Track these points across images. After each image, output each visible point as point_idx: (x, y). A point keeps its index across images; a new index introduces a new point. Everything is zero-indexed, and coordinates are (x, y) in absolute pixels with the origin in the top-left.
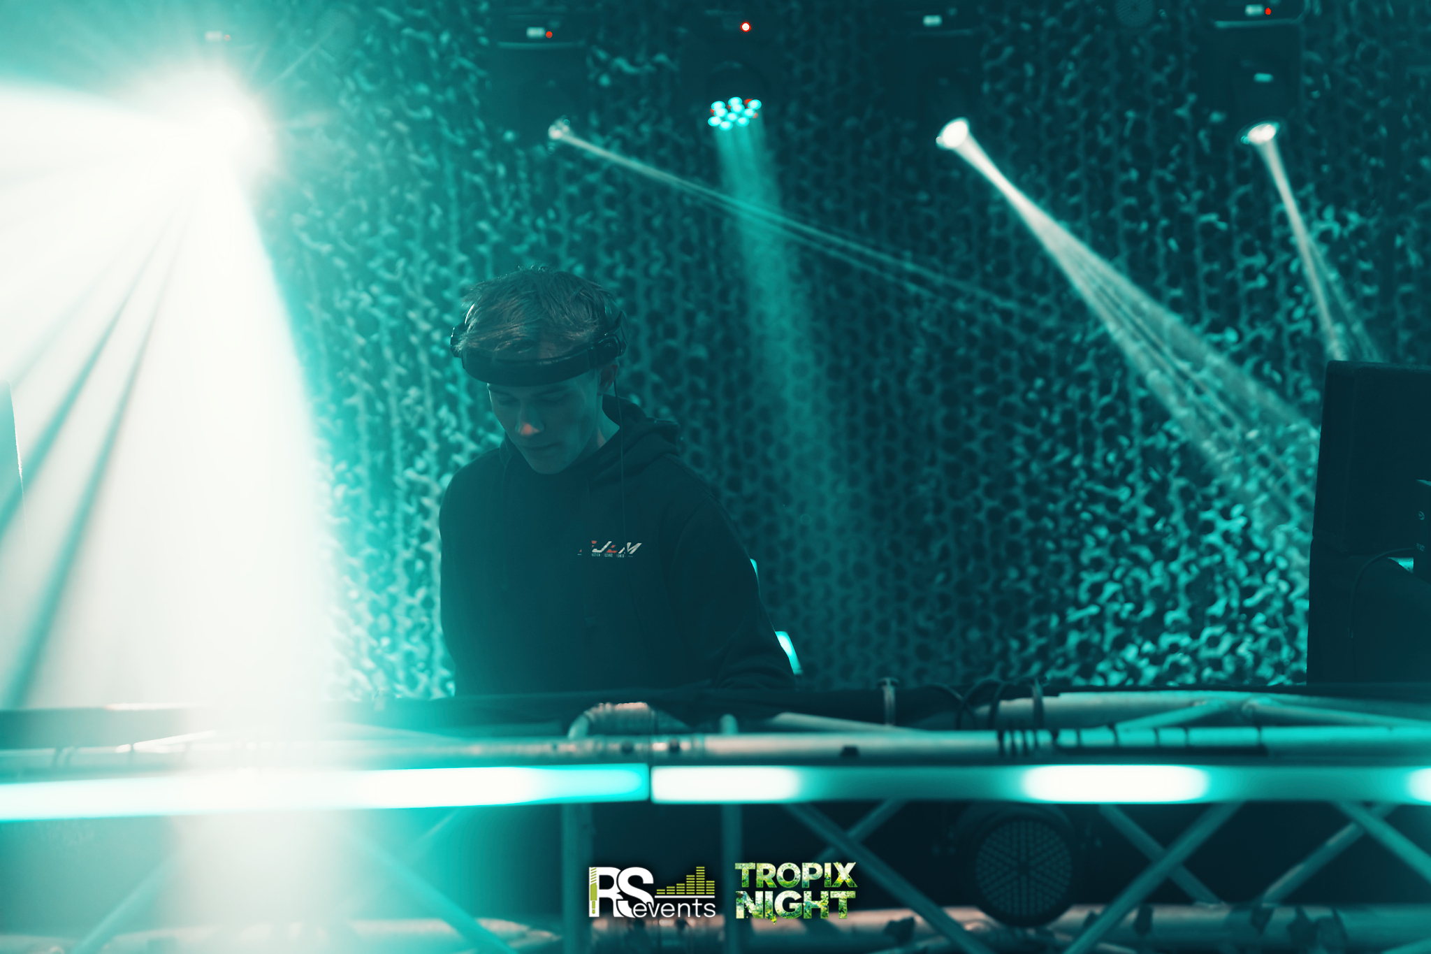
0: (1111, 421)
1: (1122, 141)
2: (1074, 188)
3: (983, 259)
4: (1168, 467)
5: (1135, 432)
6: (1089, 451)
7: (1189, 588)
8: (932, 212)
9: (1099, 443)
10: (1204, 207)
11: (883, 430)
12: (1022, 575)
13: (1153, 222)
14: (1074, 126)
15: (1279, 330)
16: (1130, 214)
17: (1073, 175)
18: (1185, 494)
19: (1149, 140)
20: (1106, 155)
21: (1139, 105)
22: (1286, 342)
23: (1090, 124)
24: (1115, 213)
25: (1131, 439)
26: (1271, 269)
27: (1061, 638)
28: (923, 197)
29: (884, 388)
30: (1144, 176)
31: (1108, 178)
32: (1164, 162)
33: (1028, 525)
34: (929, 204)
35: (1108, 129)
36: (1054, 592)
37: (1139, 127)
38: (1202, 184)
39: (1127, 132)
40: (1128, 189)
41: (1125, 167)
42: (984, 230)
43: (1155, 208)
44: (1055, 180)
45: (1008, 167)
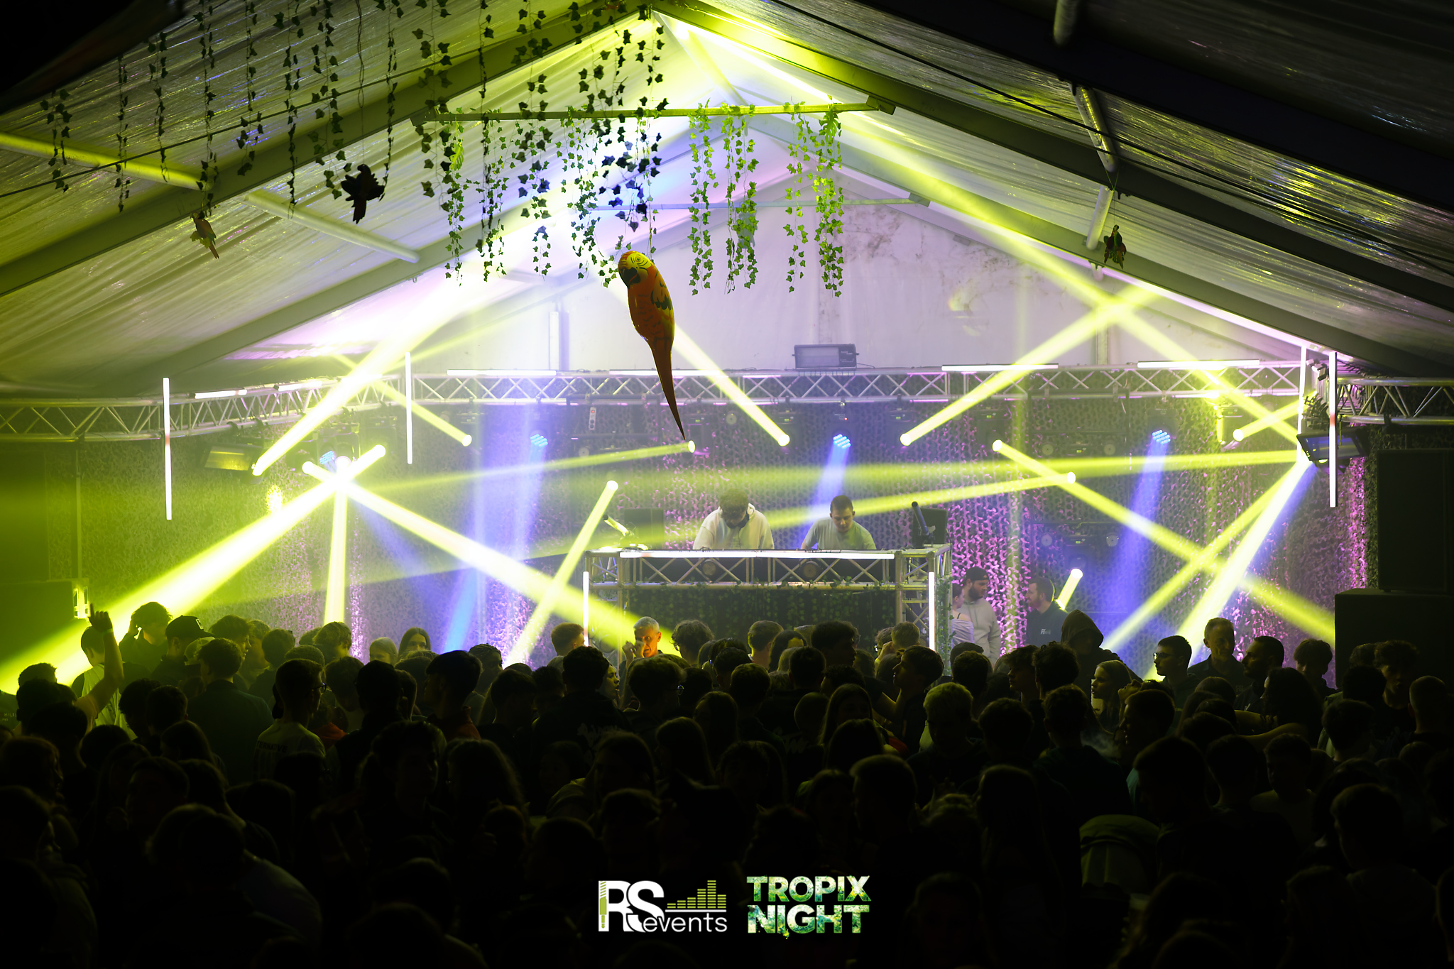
1: (962, 452)
2: (947, 466)
11: (891, 536)
21: (966, 441)
23: (952, 447)
29: (892, 523)
30: (968, 463)
31: (957, 463)
38: (985, 465)
40: (963, 466)
42: (921, 477)
44: (942, 463)
45: (928, 459)
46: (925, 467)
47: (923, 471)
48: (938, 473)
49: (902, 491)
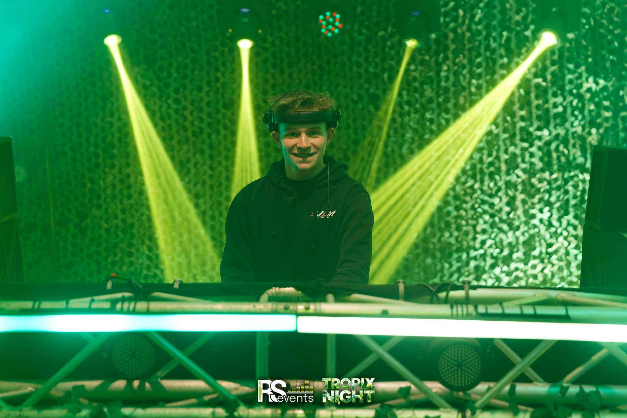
0: (492, 169)
1: (500, 45)
2: (479, 65)
3: (438, 96)
4: (516, 190)
5: (503, 174)
6: (482, 182)
7: (524, 243)
8: (416, 74)
9: (487, 178)
10: (536, 76)
12: (451, 236)
14: (480, 38)
15: (567, 131)
17: (479, 60)
18: (524, 202)
19: (513, 45)
20: (493, 51)
21: (509, 30)
22: (570, 136)
23: (487, 37)
24: (496, 77)
25: (501, 177)
26: (565, 104)
27: (467, 264)
28: (412, 67)
30: (510, 61)
31: (494, 61)
32: (519, 55)
33: (454, 213)
34: (415, 70)
35: (495, 39)
36: (465, 243)
37: (508, 39)
38: (535, 65)
39: (503, 42)
40: (503, 66)
41: (501, 57)
42: (439, 82)
44: (471, 62)
45: (450, 55)
46: (445, 68)
47: (443, 74)
48: (464, 77)
49: (409, 103)
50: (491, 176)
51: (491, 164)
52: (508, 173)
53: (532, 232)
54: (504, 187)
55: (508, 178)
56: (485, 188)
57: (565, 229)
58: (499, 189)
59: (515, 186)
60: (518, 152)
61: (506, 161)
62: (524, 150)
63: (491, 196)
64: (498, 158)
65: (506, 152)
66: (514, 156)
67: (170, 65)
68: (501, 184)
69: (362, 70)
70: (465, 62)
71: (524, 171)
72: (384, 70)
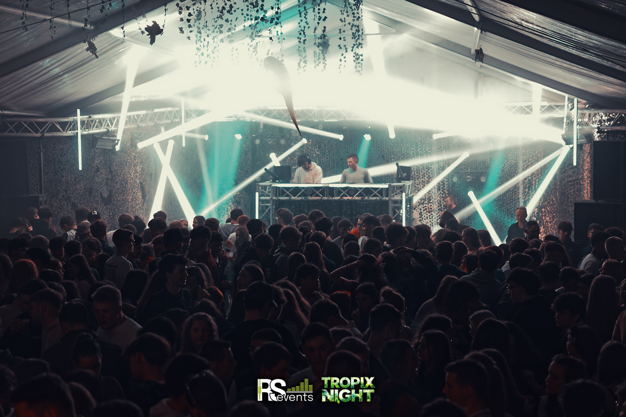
2: (413, 147)
3: (402, 156)
4: (425, 183)
5: (421, 178)
7: (428, 199)
8: (395, 150)
10: (429, 150)
13: (423, 152)
16: (420, 150)
17: (413, 145)
20: (417, 143)
24: (418, 150)
28: (394, 148)
30: (422, 146)
31: (417, 146)
32: (424, 144)
34: (395, 149)
35: (417, 140)
38: (429, 147)
40: (420, 147)
41: (419, 144)
42: (402, 152)
43: (423, 150)
44: (410, 146)
45: (405, 144)
46: (403, 148)
47: (403, 150)
48: (409, 150)
49: (393, 158)
50: (418, 179)
51: (417, 176)
52: (422, 178)
53: (430, 195)
54: (421, 182)
55: (423, 179)
56: (416, 182)
57: (440, 195)
58: (420, 183)
59: (425, 182)
60: (425, 172)
61: (422, 175)
62: (427, 171)
63: (418, 185)
64: (419, 174)
65: (422, 172)
66: (424, 173)
67: (325, 148)
68: (420, 181)
69: (380, 149)
70: (409, 146)
71: (427, 178)
72: (386, 149)
